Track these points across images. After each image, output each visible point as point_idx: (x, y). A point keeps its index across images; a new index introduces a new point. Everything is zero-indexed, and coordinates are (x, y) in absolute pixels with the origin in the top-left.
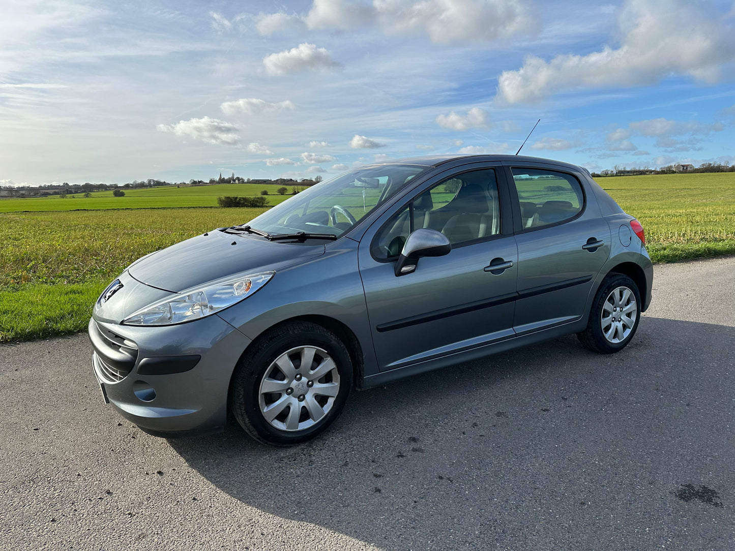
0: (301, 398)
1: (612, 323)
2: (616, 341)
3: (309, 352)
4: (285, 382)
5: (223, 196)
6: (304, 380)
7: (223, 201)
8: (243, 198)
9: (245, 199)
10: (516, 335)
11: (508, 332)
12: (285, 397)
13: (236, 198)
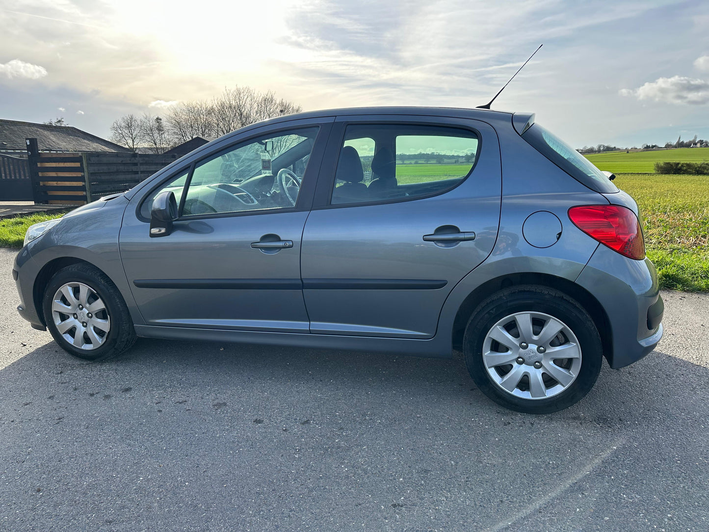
0: (85, 324)
1: (515, 364)
2: (526, 395)
3: (84, 289)
4: (70, 307)
5: (661, 162)
6: (85, 311)
7: (661, 167)
8: (687, 164)
9: (689, 165)
10: (310, 332)
11: (303, 325)
12: (72, 318)
13: (678, 164)
